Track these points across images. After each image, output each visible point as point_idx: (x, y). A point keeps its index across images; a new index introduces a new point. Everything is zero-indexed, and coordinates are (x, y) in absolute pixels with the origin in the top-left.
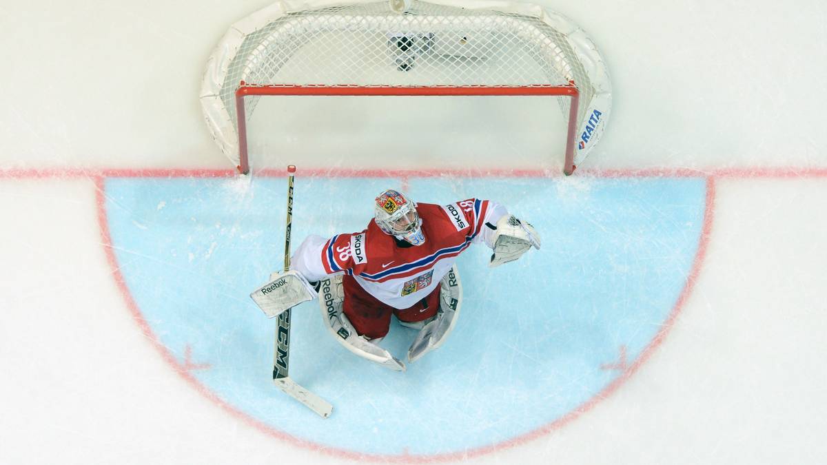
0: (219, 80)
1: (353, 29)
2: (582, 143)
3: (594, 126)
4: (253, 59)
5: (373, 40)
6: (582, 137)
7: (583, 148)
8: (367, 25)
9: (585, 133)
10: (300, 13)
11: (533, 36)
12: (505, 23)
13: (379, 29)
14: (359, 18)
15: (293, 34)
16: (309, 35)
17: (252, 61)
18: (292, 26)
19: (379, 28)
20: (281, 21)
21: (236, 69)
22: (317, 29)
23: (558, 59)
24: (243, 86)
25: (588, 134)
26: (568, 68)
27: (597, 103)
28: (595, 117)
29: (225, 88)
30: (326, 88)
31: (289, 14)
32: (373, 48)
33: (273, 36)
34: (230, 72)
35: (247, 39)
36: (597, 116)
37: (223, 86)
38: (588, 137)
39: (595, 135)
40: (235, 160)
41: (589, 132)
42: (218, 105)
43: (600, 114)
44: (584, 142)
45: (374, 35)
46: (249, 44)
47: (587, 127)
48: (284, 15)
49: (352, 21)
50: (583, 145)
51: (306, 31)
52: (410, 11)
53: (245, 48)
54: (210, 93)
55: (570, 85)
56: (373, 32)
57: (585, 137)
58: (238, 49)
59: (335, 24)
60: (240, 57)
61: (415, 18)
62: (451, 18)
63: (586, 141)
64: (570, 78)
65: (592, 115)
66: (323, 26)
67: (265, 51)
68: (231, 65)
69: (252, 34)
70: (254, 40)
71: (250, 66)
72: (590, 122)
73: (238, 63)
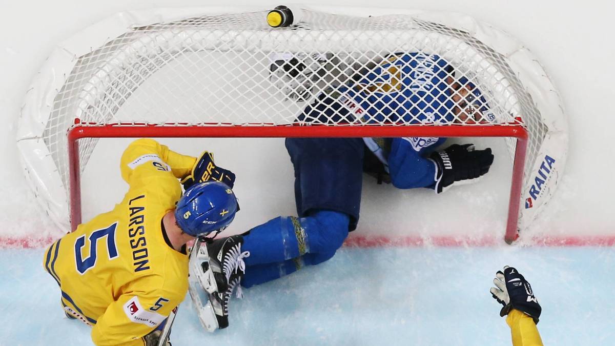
0: (42, 118)
1: (225, 48)
2: (530, 200)
3: (545, 177)
4: (92, 89)
5: (252, 62)
6: (530, 192)
7: (531, 206)
8: (244, 44)
9: (533, 187)
10: (150, 27)
11: (465, 57)
12: (427, 40)
13: (260, 48)
14: (233, 34)
15: (145, 56)
16: (166, 57)
17: (89, 92)
18: (143, 44)
19: (260, 46)
20: (125, 38)
21: (65, 103)
22: (177, 49)
23: (499, 88)
24: (78, 125)
25: (537, 189)
26: (513, 100)
27: (549, 147)
28: (546, 165)
29: (50, 128)
30: (189, 128)
31: (136, 28)
32: (251, 73)
33: (118, 58)
34: (56, 106)
35: (79, 62)
36: (550, 164)
37: (48, 126)
38: (538, 193)
39: (547, 189)
40: (64, 225)
41: (539, 186)
42: (40, 150)
43: (553, 161)
44: (532, 199)
45: (252, 56)
46: (83, 69)
47: (537, 179)
48: (130, 31)
49: (223, 38)
50: (531, 203)
51: (162, 51)
52: (302, 25)
53: (77, 74)
54: (31, 134)
55: (516, 123)
56: (252, 51)
57: (534, 193)
58: (68, 75)
59: (201, 43)
60: (69, 87)
61: (309, 33)
62: (356, 33)
63: (535, 198)
64: (516, 114)
65: (543, 163)
66: (184, 46)
67: (107, 79)
68: (59, 97)
69: (87, 55)
70: (89, 64)
71: (87, 98)
72: (540, 172)
73: (67, 95)
